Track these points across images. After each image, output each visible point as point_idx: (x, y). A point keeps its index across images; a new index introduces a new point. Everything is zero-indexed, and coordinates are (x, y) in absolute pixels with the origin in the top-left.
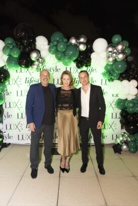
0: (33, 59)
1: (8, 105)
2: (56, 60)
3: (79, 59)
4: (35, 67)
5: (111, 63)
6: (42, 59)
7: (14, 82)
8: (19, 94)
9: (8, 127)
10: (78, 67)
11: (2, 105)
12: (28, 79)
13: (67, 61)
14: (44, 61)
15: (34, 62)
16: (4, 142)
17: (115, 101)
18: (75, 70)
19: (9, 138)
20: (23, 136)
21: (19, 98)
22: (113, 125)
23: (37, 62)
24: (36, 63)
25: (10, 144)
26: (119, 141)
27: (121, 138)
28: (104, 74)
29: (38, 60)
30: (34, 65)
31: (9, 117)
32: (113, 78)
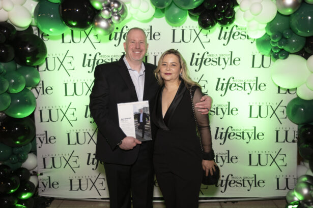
0: (97, 5)
1: (46, 116)
2: (152, 9)
3: (206, 5)
4: (103, 24)
5: (289, 11)
6: (119, 4)
7: (58, 64)
8: (70, 90)
9: (49, 164)
10: (205, 25)
11: (32, 116)
12: (88, 57)
13: (177, 11)
14: (124, 11)
15: (99, 11)
16: (41, 194)
17: (285, 103)
18: (194, 36)
19: (52, 185)
20: (80, 180)
21: (69, 99)
22: (280, 157)
23: (106, 12)
24: (105, 14)
25: (52, 199)
26: (298, 197)
27: (306, 191)
28: (262, 42)
29: (108, 6)
30: (99, 19)
31: (49, 140)
32: (287, 49)
